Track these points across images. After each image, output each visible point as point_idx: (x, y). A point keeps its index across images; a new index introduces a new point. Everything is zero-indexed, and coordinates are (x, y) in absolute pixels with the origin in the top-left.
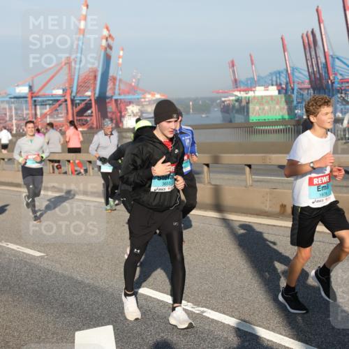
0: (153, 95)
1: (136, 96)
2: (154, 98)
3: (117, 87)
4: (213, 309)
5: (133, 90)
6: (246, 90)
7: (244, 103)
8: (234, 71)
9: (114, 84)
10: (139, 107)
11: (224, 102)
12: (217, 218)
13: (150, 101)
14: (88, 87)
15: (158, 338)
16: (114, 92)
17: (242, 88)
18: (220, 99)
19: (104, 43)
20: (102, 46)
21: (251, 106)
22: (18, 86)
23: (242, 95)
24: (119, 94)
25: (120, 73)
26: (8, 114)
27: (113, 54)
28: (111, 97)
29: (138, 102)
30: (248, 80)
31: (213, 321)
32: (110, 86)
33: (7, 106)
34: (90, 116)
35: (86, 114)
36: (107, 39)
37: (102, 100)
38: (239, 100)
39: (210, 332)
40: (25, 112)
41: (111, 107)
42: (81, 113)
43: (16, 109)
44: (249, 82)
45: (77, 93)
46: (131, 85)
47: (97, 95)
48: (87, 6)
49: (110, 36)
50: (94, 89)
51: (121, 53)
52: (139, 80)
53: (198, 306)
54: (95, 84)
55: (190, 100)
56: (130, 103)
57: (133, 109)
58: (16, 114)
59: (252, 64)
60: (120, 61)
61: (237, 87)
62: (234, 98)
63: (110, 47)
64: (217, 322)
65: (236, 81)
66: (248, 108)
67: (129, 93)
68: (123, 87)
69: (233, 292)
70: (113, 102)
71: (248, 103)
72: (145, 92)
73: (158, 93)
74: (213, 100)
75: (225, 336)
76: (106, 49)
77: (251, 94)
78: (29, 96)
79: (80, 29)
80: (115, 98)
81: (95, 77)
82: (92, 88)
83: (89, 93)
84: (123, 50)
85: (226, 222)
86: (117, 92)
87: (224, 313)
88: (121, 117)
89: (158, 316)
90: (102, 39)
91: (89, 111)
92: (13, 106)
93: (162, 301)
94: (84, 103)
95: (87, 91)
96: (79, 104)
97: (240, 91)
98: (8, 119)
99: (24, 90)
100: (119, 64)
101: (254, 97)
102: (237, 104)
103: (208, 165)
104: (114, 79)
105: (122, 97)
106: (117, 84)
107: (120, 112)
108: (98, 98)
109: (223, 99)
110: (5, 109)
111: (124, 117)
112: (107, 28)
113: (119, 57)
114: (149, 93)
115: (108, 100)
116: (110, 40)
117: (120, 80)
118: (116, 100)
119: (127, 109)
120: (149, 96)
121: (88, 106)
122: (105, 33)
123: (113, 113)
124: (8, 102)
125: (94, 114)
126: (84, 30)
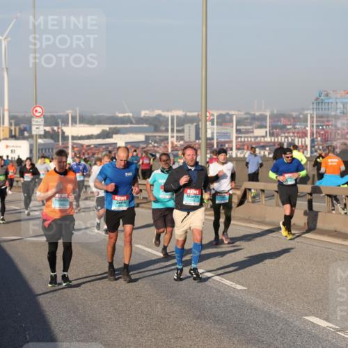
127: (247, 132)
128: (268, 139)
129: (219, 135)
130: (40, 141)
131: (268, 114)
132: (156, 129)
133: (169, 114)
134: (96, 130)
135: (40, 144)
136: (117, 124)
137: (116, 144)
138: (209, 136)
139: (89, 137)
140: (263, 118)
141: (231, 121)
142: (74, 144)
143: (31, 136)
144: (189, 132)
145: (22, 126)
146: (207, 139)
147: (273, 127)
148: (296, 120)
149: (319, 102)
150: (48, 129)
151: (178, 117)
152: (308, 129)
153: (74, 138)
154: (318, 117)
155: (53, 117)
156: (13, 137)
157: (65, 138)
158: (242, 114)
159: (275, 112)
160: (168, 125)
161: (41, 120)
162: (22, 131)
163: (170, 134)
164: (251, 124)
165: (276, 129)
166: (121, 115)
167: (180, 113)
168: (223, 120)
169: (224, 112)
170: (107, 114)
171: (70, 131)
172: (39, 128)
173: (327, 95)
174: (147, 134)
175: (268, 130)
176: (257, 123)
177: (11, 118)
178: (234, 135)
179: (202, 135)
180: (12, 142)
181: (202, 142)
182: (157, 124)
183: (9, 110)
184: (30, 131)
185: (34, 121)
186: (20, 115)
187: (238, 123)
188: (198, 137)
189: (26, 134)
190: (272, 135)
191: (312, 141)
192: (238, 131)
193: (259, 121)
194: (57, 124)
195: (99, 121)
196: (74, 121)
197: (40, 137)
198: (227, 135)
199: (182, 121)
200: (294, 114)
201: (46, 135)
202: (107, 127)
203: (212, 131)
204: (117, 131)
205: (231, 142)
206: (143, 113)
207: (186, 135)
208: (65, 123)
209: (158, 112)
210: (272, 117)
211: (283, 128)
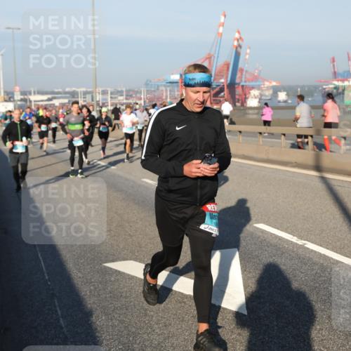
0: (270, 83)
1: (258, 83)
2: (271, 85)
3: (244, 76)
4: (312, 242)
5: (255, 78)
6: (343, 81)
7: (340, 90)
8: (334, 65)
9: (242, 74)
10: (259, 91)
11: (325, 89)
12: (316, 176)
13: (267, 87)
14: (222, 76)
15: (271, 260)
16: (241, 80)
17: (340, 78)
18: (322, 86)
19: (236, 43)
20: (234, 46)
21: (346, 92)
22: (173, 74)
23: (339, 84)
24: (245, 82)
25: (247, 65)
26: (164, 94)
27: (242, 51)
28: (239, 84)
29: (259, 88)
30: (345, 72)
31: (312, 251)
32: (238, 75)
33: (164, 89)
34: (223, 97)
35: (220, 96)
36: (238, 40)
37: (232, 86)
38: (336, 88)
39: (310, 259)
40: (176, 93)
41: (239, 91)
42: (217, 94)
43: (170, 91)
44: (346, 74)
45: (214, 80)
46: (254, 75)
47: (229, 82)
48: (225, 16)
49: (241, 38)
50: (227, 77)
51: (248, 51)
52: (260, 71)
53: (301, 239)
54: (228, 74)
55: (298, 86)
56: (253, 88)
57: (255, 92)
58: (170, 94)
59: (349, 60)
60: (247, 57)
61: (335, 78)
62: (332, 86)
63: (240, 46)
64: (315, 252)
65: (335, 73)
66: (343, 94)
67: (252, 81)
68: (248, 76)
69: (328, 231)
70: (240, 87)
71: (344, 90)
72: (264, 80)
73: (275, 81)
74: (316, 88)
75: (322, 262)
76: (237, 48)
77: (346, 83)
78: (180, 81)
79: (218, 33)
80: (242, 84)
81: (228, 68)
82: (225, 77)
83: (222, 80)
84: (250, 48)
85: (324, 179)
86: (243, 79)
87: (321, 246)
88: (246, 98)
89: (271, 245)
90: (235, 40)
91: (222, 94)
92: (168, 89)
93: (274, 234)
94: (219, 87)
95: (221, 79)
96: (215, 88)
97: (338, 81)
98: (164, 98)
99: (176, 77)
100: (246, 59)
101: (349, 86)
102: (335, 91)
103: (312, 136)
104: (242, 70)
105: (247, 84)
106: (244, 73)
107: (245, 95)
108: (229, 84)
109: (324, 87)
110: (162, 90)
111: (248, 98)
112: (239, 32)
113: (246, 54)
114: (268, 81)
115: (236, 86)
116: (240, 41)
117: (246, 71)
118: (243, 86)
119: (250, 93)
120: (267, 84)
121: (222, 90)
122: (237, 35)
123: (240, 95)
124: (165, 86)
125: (226, 96)
126: (221, 34)
127: (115, 98)
128: (125, 101)
129: (103, 99)
130: (19, 103)
131: (124, 90)
132: (73, 97)
133: (79, 90)
134: (45, 97)
135: (19, 105)
136: (54, 95)
137: (54, 104)
138: (98, 99)
139: (42, 101)
140: (122, 92)
141: (108, 93)
142: (35, 105)
143: (14, 101)
144: (89, 97)
145: (10, 96)
146: (97, 101)
147: (127, 96)
148: (137, 92)
149: (147, 84)
150: (22, 97)
151: (83, 92)
152: (142, 96)
153: (35, 101)
154: (147, 91)
155: (24, 92)
156: (6, 101)
157: (30, 101)
158: (113, 90)
159: (128, 88)
160: (78, 95)
161: (19, 93)
162: (10, 98)
163: (80, 99)
164: (116, 94)
165: (129, 96)
166: (56, 90)
167: (84, 89)
168: (104, 93)
169: (103, 89)
170: (49, 90)
171: (33, 98)
172: (18, 97)
173: (150, 81)
174: (70, 99)
175: (124, 97)
176: (119, 94)
177: (5, 92)
178: (109, 99)
179: (94, 99)
180: (6, 104)
181: (94, 103)
182: (74, 94)
183: (4, 88)
184: (13, 97)
185: (15, 93)
186: (9, 90)
187: (111, 93)
188: (93, 100)
189: (12, 100)
190: (126, 99)
191: (145, 102)
192: (111, 98)
193: (121, 93)
194: (26, 95)
195: (46, 93)
196: (35, 93)
197: (19, 101)
198: (106, 99)
199: (85, 93)
200: (136, 90)
201: (21, 100)
202: (50, 96)
203: (99, 97)
204: (55, 98)
205: (108, 103)
206: (67, 90)
207: (87, 99)
208: (30, 94)
209: (74, 89)
210: (126, 91)
211: (131, 96)
